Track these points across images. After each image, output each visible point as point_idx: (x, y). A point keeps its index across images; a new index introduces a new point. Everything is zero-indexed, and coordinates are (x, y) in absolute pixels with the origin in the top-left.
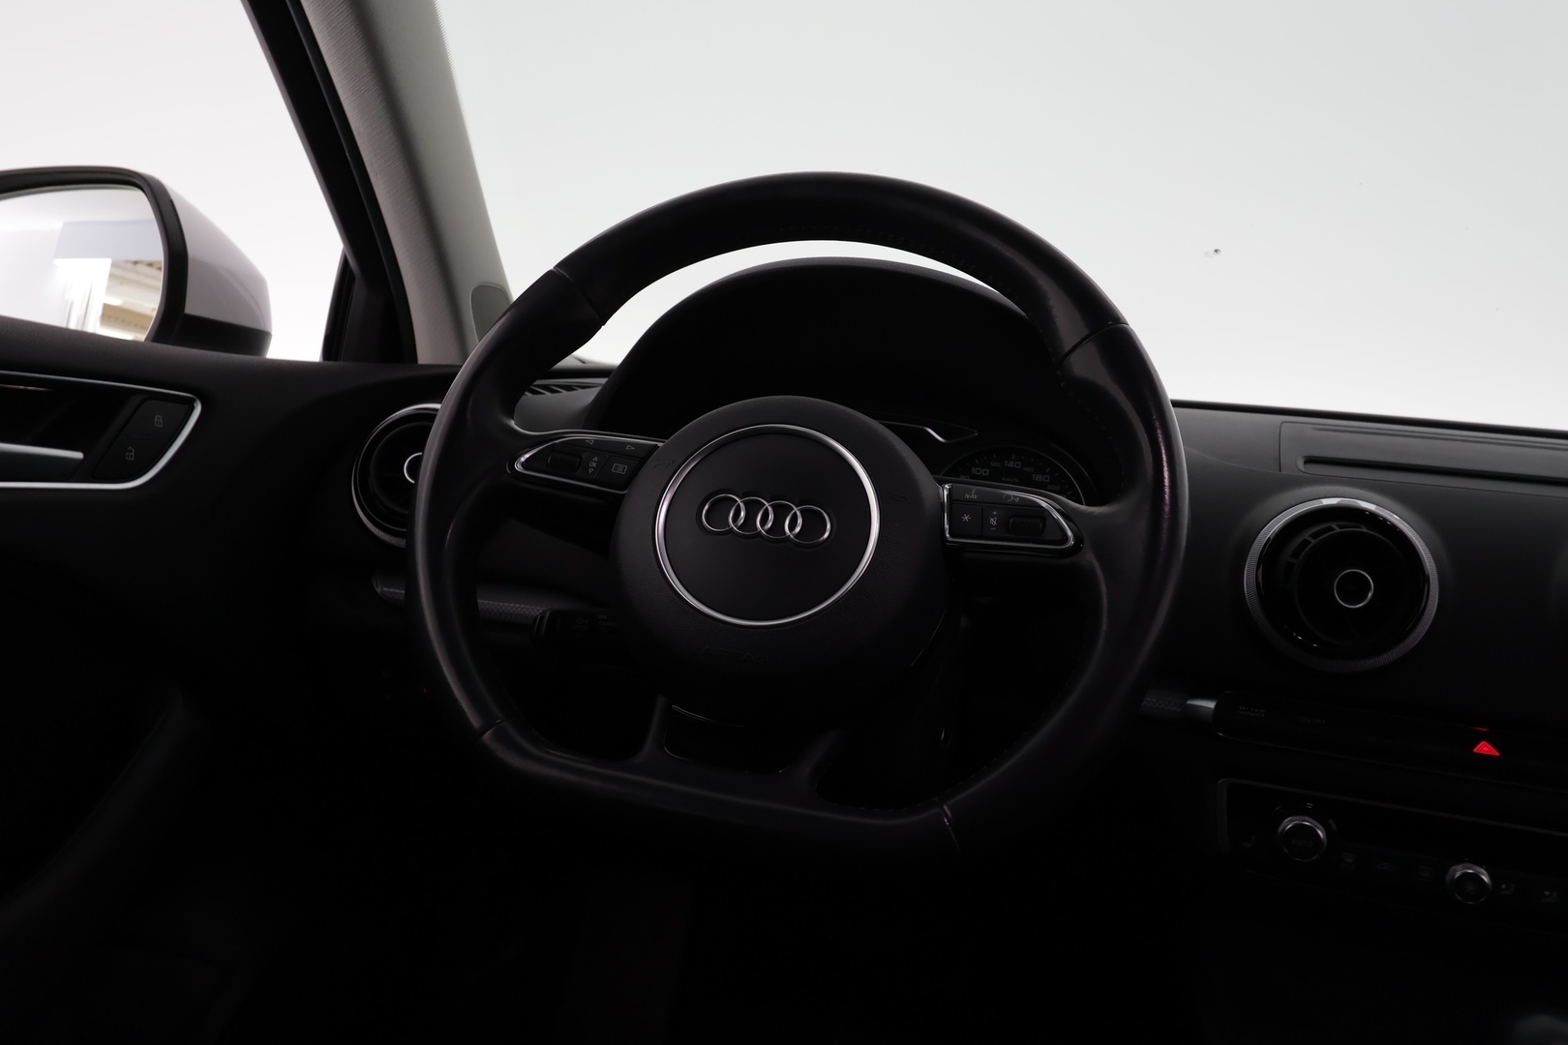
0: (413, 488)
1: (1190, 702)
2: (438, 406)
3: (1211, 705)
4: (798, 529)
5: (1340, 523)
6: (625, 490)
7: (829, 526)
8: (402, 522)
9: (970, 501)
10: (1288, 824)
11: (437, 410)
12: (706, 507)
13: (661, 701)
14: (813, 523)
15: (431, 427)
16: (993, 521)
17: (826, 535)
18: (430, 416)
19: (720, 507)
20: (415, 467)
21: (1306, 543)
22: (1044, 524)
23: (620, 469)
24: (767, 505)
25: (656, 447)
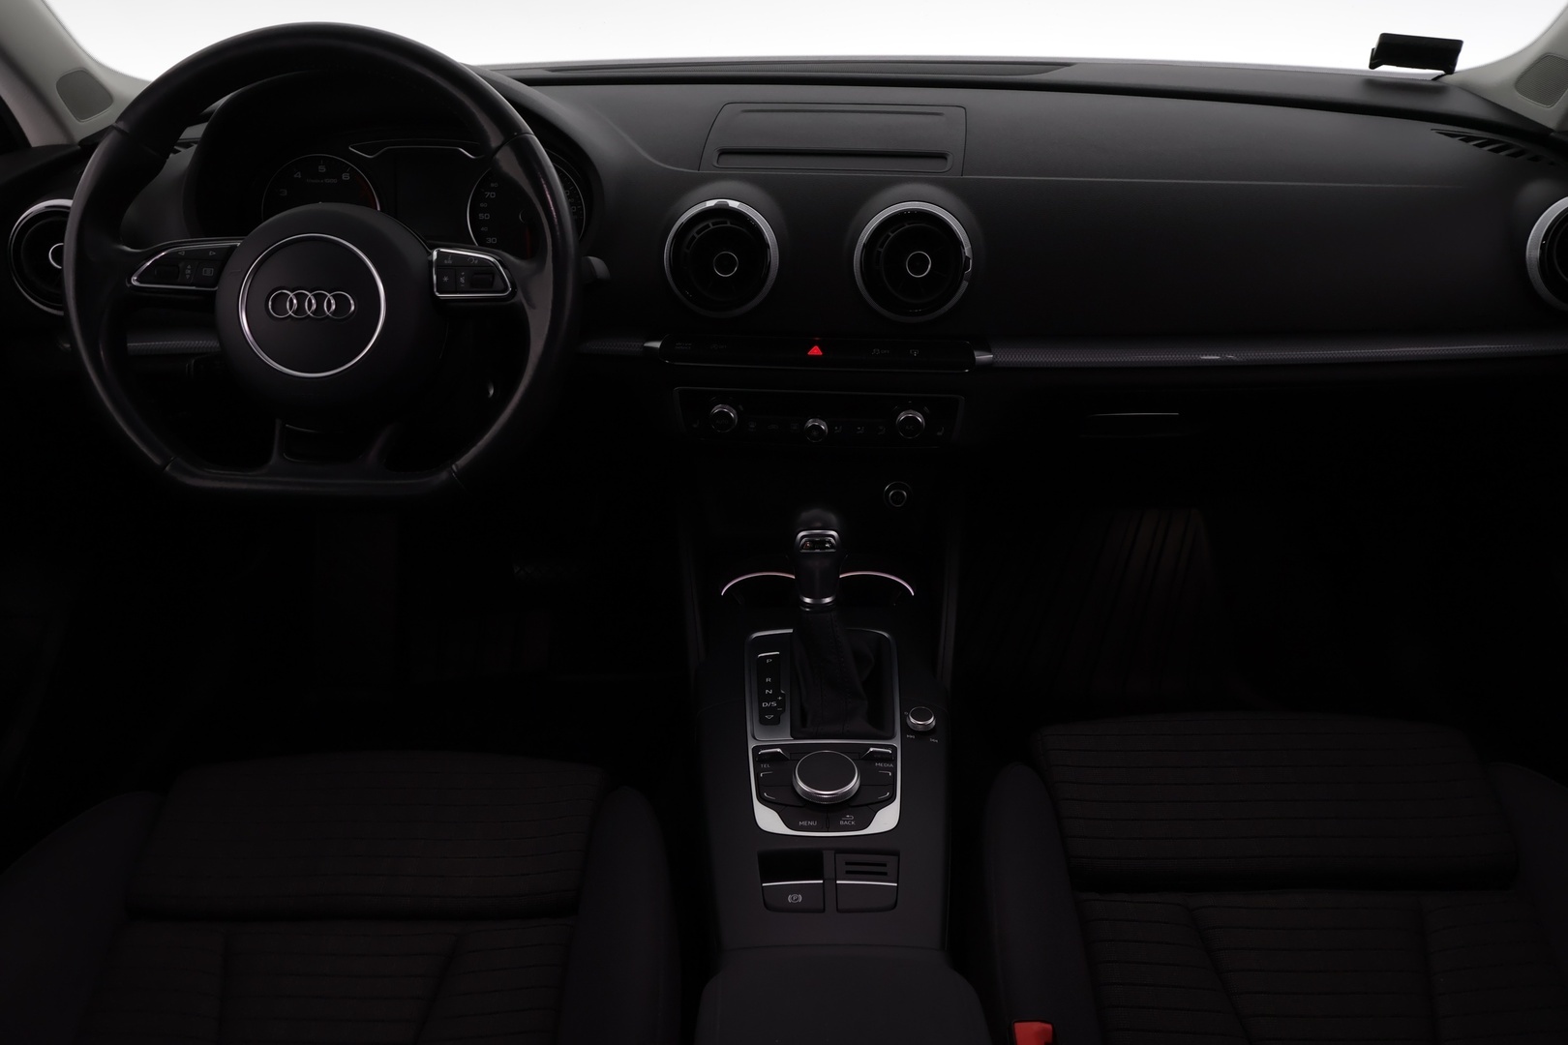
0: (60, 272)
1: (646, 345)
2: (68, 203)
3: (657, 345)
4: (334, 307)
5: (714, 221)
6: (214, 287)
7: (352, 302)
8: (59, 300)
9: (448, 265)
10: (716, 410)
11: (68, 208)
12: (270, 303)
13: (278, 422)
14: (342, 303)
15: (65, 223)
16: (462, 280)
17: (353, 308)
18: (63, 212)
19: (280, 300)
20: (58, 255)
21: (694, 237)
22: (493, 278)
23: (209, 272)
24: (310, 295)
25: (236, 246)
